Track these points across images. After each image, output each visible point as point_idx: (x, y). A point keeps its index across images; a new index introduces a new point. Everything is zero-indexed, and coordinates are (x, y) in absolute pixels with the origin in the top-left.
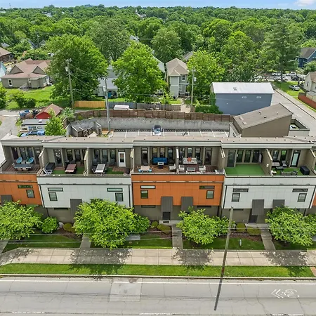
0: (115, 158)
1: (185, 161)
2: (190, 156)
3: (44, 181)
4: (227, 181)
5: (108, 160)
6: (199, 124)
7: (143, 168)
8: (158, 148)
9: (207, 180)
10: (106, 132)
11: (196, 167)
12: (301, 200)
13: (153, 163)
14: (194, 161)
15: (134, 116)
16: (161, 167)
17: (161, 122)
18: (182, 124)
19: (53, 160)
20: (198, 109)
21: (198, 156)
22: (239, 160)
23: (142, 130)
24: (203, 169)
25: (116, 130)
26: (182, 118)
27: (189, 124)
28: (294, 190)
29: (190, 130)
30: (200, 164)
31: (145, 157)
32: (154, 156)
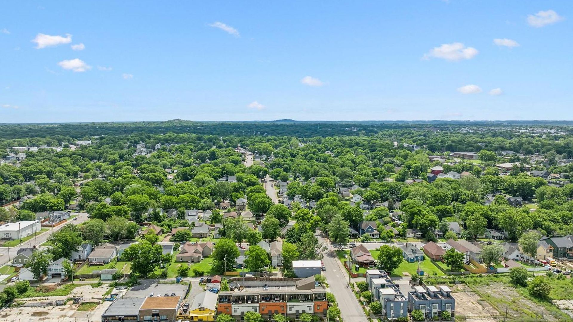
0: (253, 298)
1: (276, 299)
2: (277, 297)
3: (234, 306)
4: (288, 304)
5: (251, 299)
6: (285, 283)
7: (263, 301)
8: (267, 295)
9: (282, 305)
10: (242, 288)
11: (279, 301)
12: (310, 310)
13: (266, 300)
14: (278, 299)
15: (255, 280)
16: (268, 301)
17: (267, 283)
18: (277, 283)
19: (234, 300)
20: (286, 275)
21: (280, 297)
22: (293, 298)
23: (259, 287)
24: (281, 301)
25: (246, 287)
26: (277, 280)
27: (281, 283)
28: (308, 307)
29: (281, 286)
30: (280, 300)
31: (263, 298)
32: (266, 297)
